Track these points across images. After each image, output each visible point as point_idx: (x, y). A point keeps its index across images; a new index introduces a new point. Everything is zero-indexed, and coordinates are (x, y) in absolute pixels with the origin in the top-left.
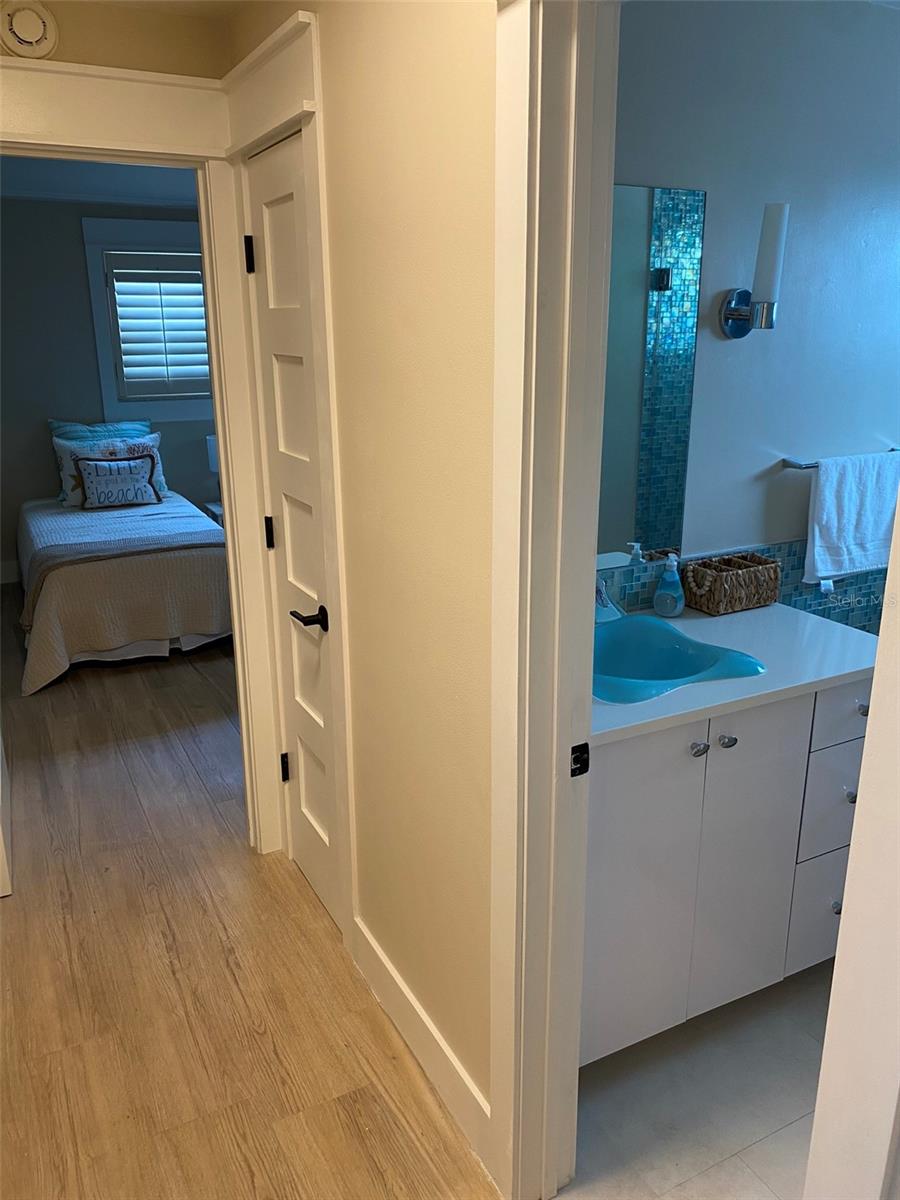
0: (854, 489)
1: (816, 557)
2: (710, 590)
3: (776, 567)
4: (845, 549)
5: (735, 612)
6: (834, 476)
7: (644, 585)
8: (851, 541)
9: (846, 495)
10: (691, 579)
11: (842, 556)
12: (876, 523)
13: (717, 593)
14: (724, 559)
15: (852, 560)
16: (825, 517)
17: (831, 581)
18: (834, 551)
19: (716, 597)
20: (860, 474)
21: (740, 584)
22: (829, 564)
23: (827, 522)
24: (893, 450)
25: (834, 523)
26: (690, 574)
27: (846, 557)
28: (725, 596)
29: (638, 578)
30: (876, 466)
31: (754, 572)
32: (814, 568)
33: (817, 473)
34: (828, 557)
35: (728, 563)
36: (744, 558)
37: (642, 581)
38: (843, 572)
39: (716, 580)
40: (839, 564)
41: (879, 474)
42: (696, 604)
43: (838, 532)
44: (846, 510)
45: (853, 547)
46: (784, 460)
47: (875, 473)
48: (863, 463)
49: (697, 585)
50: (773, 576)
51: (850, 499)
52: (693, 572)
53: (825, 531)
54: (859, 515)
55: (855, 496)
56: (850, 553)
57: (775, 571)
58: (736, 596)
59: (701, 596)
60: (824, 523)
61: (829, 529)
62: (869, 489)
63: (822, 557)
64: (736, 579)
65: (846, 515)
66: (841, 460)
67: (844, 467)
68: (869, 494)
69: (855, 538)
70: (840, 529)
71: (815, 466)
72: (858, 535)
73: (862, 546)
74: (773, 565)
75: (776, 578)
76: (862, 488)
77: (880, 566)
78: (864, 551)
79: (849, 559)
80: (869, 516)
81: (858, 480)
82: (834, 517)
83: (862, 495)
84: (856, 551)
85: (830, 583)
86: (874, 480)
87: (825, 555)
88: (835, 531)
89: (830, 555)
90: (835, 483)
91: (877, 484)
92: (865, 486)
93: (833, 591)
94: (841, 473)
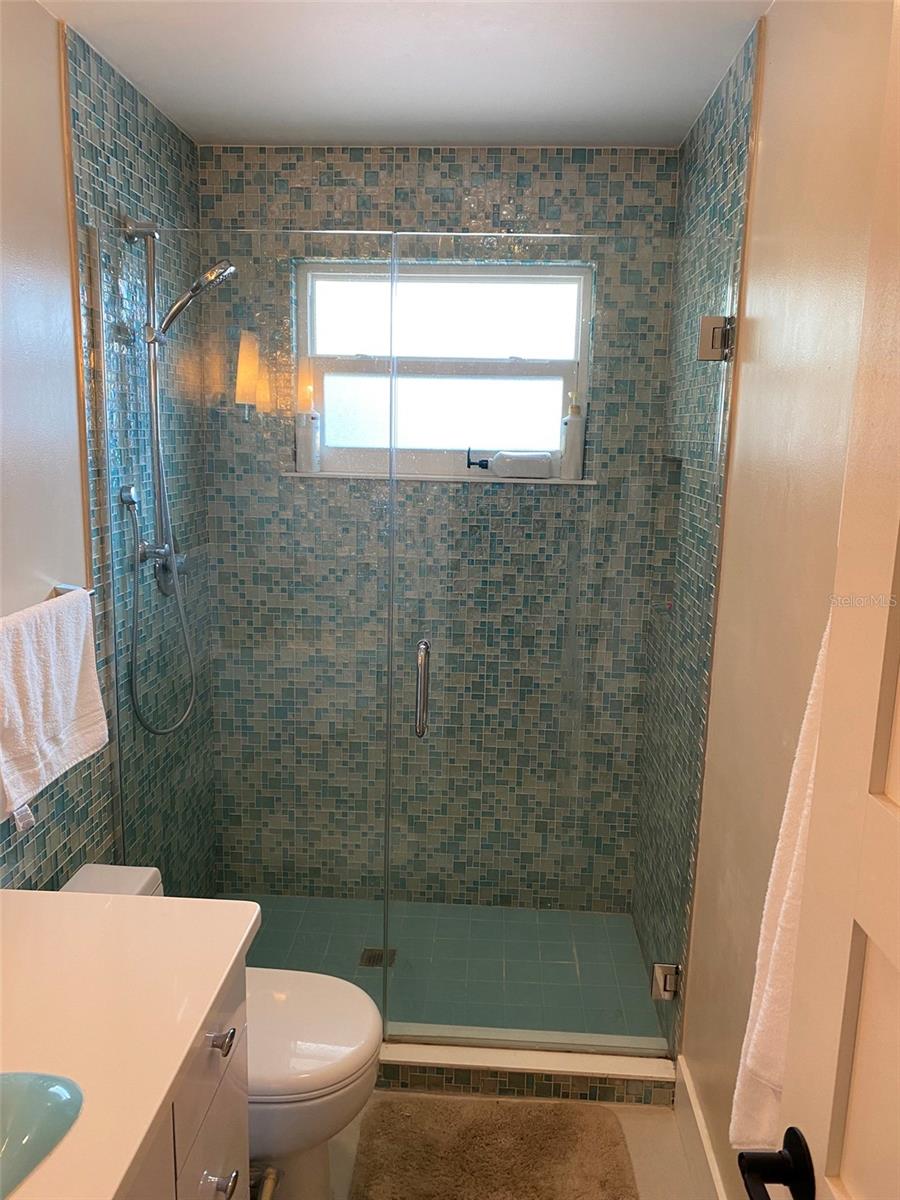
0: (35, 660)
1: (5, 781)
4: (37, 753)
6: (8, 649)
8: (42, 738)
9: (26, 673)
11: (36, 764)
12: (66, 703)
15: (49, 765)
16: (7, 717)
17: (27, 806)
18: (24, 761)
20: (38, 636)
22: (22, 786)
23: (10, 721)
24: (57, 593)
25: (19, 720)
27: (41, 764)
32: (5, 802)
34: (17, 774)
38: (39, 789)
40: (35, 777)
41: (58, 630)
43: (25, 732)
44: (30, 695)
45: (46, 746)
47: (54, 631)
48: (38, 619)
51: (32, 677)
54: (46, 705)
55: (37, 671)
56: (43, 755)
60: (7, 725)
61: (13, 731)
62: (51, 655)
65: (31, 704)
66: (11, 620)
67: (17, 633)
68: (52, 663)
69: (45, 733)
70: (28, 727)
72: (49, 726)
73: (54, 740)
76: (42, 656)
77: (81, 759)
78: (57, 745)
79: (45, 766)
80: (57, 694)
81: (35, 645)
82: (18, 711)
83: (45, 666)
84: (49, 749)
85: (26, 810)
86: (54, 640)
87: (13, 773)
88: (21, 732)
89: (19, 770)
90: (10, 660)
91: (58, 645)
92: (46, 652)
93: (33, 819)
94: (14, 642)
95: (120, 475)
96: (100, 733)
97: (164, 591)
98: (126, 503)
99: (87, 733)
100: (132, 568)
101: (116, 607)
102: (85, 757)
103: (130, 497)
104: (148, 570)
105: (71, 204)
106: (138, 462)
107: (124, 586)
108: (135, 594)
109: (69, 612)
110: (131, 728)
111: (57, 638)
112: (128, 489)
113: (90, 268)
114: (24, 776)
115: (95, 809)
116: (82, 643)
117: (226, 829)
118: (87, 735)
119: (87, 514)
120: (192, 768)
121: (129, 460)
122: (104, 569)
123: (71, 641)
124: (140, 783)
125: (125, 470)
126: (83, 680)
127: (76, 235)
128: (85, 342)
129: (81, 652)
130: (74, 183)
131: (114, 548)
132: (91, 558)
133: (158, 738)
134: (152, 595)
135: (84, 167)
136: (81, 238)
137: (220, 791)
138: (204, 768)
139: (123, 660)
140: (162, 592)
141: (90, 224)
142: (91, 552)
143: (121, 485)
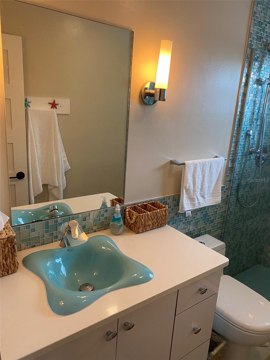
0: (200, 174)
1: (184, 202)
2: (135, 222)
3: (166, 209)
4: (196, 199)
5: (147, 231)
6: (192, 168)
7: (106, 218)
8: (199, 195)
9: (197, 176)
10: (128, 215)
11: (195, 201)
12: (209, 187)
13: (138, 223)
14: (144, 204)
15: (199, 203)
16: (188, 186)
17: (190, 211)
18: (191, 199)
19: (138, 226)
20: (203, 167)
21: (149, 219)
22: (190, 205)
23: (189, 188)
24: (216, 157)
25: (192, 188)
26: (127, 213)
27: (197, 202)
28: (142, 225)
29: (103, 215)
30: (210, 164)
31: (156, 213)
32: (183, 208)
33: (185, 167)
34: (189, 202)
35: (145, 207)
36: (153, 204)
37: (105, 216)
38: (195, 208)
39: (138, 217)
40: (194, 205)
41: (210, 167)
42: (130, 226)
43: (193, 192)
44: (197, 183)
45: (200, 198)
46: (171, 161)
47: (209, 167)
48: (204, 163)
49: (130, 219)
50: (164, 214)
51: (199, 178)
52: (129, 212)
53: (188, 191)
54: (202, 186)
55: (201, 177)
56: (198, 200)
57: (165, 212)
58: (147, 224)
59: (132, 224)
60: (187, 188)
61: (190, 190)
62: (206, 174)
63: (187, 202)
64: (147, 217)
65: (197, 185)
66: (195, 161)
67: (196, 165)
68: (206, 176)
69: (200, 194)
70: (194, 191)
71: (184, 164)
72: (202, 192)
73: (203, 197)
74: (164, 209)
75: (166, 215)
76: (203, 173)
77: (210, 205)
78: (204, 199)
79: (198, 202)
80: (206, 184)
81: (202, 170)
82: (192, 186)
83: (204, 176)
84: (201, 199)
85: (190, 212)
86: (209, 170)
87: (188, 201)
88: (192, 191)
89: (190, 201)
90: (192, 171)
91: (210, 171)
92: (205, 172)
93: (191, 215)
94: (195, 167)
95: (248, 126)
96: (218, 199)
97: (257, 164)
98: (248, 135)
99: (215, 198)
100: (246, 155)
101: (237, 166)
102: (212, 204)
103: (250, 133)
104: (253, 157)
105: (247, 41)
106: (257, 123)
107: (242, 160)
108: (245, 163)
109: (215, 163)
110: (235, 203)
111: (210, 169)
112: (249, 131)
113: (250, 61)
114: (191, 203)
115: (216, 221)
116: (218, 173)
117: (266, 246)
118: (214, 199)
119: (232, 136)
120: (257, 222)
121: (253, 122)
122: (235, 154)
123: (214, 171)
124: (235, 220)
125: (251, 125)
126: (217, 183)
127: (247, 51)
128: (243, 84)
129: (218, 175)
130: (249, 34)
131: (240, 148)
132: (231, 150)
133: (245, 209)
134: (253, 165)
135: (255, 29)
136: (249, 51)
137: (267, 233)
138: (262, 224)
139: (236, 182)
140: (257, 165)
141: (253, 47)
142: (231, 147)
143: (247, 130)
